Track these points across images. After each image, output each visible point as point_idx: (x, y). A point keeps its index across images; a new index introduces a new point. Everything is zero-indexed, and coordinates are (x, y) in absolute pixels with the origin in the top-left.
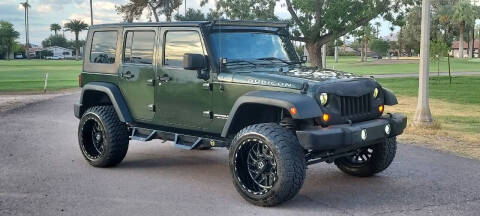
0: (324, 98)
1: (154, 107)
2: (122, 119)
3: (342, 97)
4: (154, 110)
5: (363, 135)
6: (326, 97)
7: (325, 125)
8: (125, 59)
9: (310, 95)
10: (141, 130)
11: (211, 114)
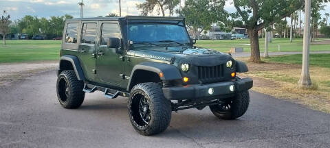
0: (185, 67)
1: (95, 71)
2: (79, 79)
3: (199, 67)
4: (96, 73)
5: (210, 91)
6: (187, 67)
7: (185, 84)
8: (82, 41)
9: (175, 64)
10: (89, 86)
11: (124, 76)
